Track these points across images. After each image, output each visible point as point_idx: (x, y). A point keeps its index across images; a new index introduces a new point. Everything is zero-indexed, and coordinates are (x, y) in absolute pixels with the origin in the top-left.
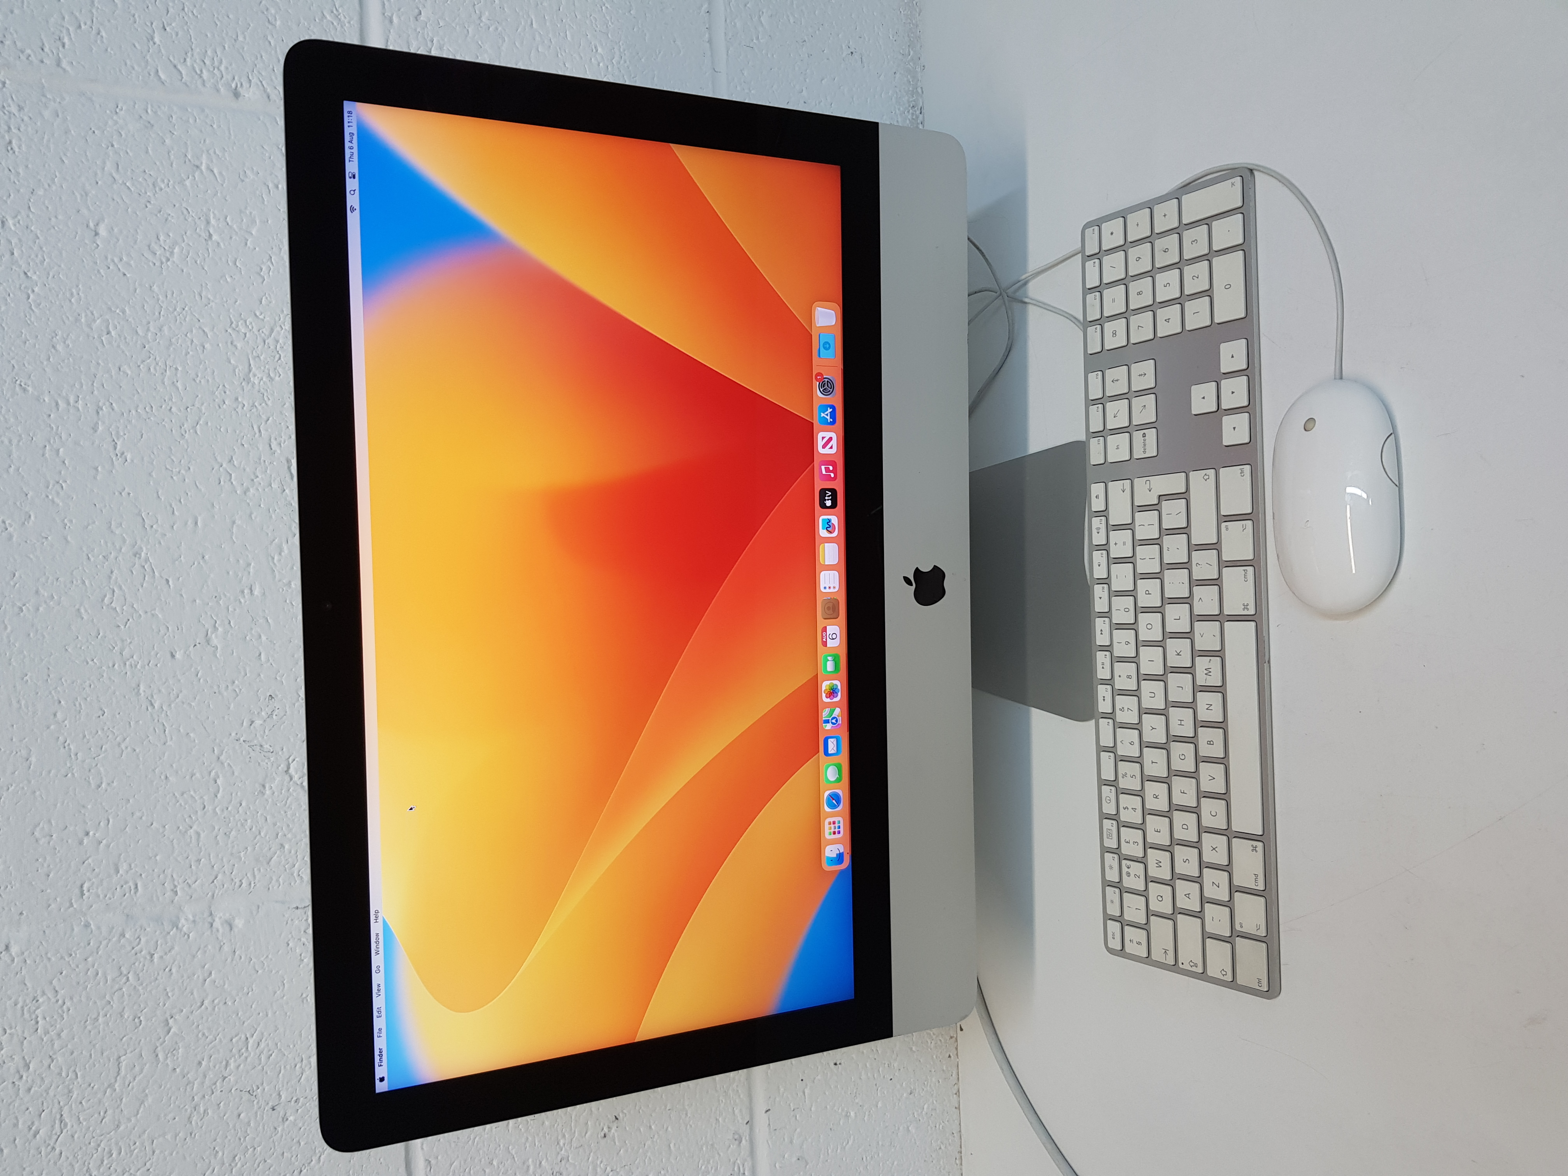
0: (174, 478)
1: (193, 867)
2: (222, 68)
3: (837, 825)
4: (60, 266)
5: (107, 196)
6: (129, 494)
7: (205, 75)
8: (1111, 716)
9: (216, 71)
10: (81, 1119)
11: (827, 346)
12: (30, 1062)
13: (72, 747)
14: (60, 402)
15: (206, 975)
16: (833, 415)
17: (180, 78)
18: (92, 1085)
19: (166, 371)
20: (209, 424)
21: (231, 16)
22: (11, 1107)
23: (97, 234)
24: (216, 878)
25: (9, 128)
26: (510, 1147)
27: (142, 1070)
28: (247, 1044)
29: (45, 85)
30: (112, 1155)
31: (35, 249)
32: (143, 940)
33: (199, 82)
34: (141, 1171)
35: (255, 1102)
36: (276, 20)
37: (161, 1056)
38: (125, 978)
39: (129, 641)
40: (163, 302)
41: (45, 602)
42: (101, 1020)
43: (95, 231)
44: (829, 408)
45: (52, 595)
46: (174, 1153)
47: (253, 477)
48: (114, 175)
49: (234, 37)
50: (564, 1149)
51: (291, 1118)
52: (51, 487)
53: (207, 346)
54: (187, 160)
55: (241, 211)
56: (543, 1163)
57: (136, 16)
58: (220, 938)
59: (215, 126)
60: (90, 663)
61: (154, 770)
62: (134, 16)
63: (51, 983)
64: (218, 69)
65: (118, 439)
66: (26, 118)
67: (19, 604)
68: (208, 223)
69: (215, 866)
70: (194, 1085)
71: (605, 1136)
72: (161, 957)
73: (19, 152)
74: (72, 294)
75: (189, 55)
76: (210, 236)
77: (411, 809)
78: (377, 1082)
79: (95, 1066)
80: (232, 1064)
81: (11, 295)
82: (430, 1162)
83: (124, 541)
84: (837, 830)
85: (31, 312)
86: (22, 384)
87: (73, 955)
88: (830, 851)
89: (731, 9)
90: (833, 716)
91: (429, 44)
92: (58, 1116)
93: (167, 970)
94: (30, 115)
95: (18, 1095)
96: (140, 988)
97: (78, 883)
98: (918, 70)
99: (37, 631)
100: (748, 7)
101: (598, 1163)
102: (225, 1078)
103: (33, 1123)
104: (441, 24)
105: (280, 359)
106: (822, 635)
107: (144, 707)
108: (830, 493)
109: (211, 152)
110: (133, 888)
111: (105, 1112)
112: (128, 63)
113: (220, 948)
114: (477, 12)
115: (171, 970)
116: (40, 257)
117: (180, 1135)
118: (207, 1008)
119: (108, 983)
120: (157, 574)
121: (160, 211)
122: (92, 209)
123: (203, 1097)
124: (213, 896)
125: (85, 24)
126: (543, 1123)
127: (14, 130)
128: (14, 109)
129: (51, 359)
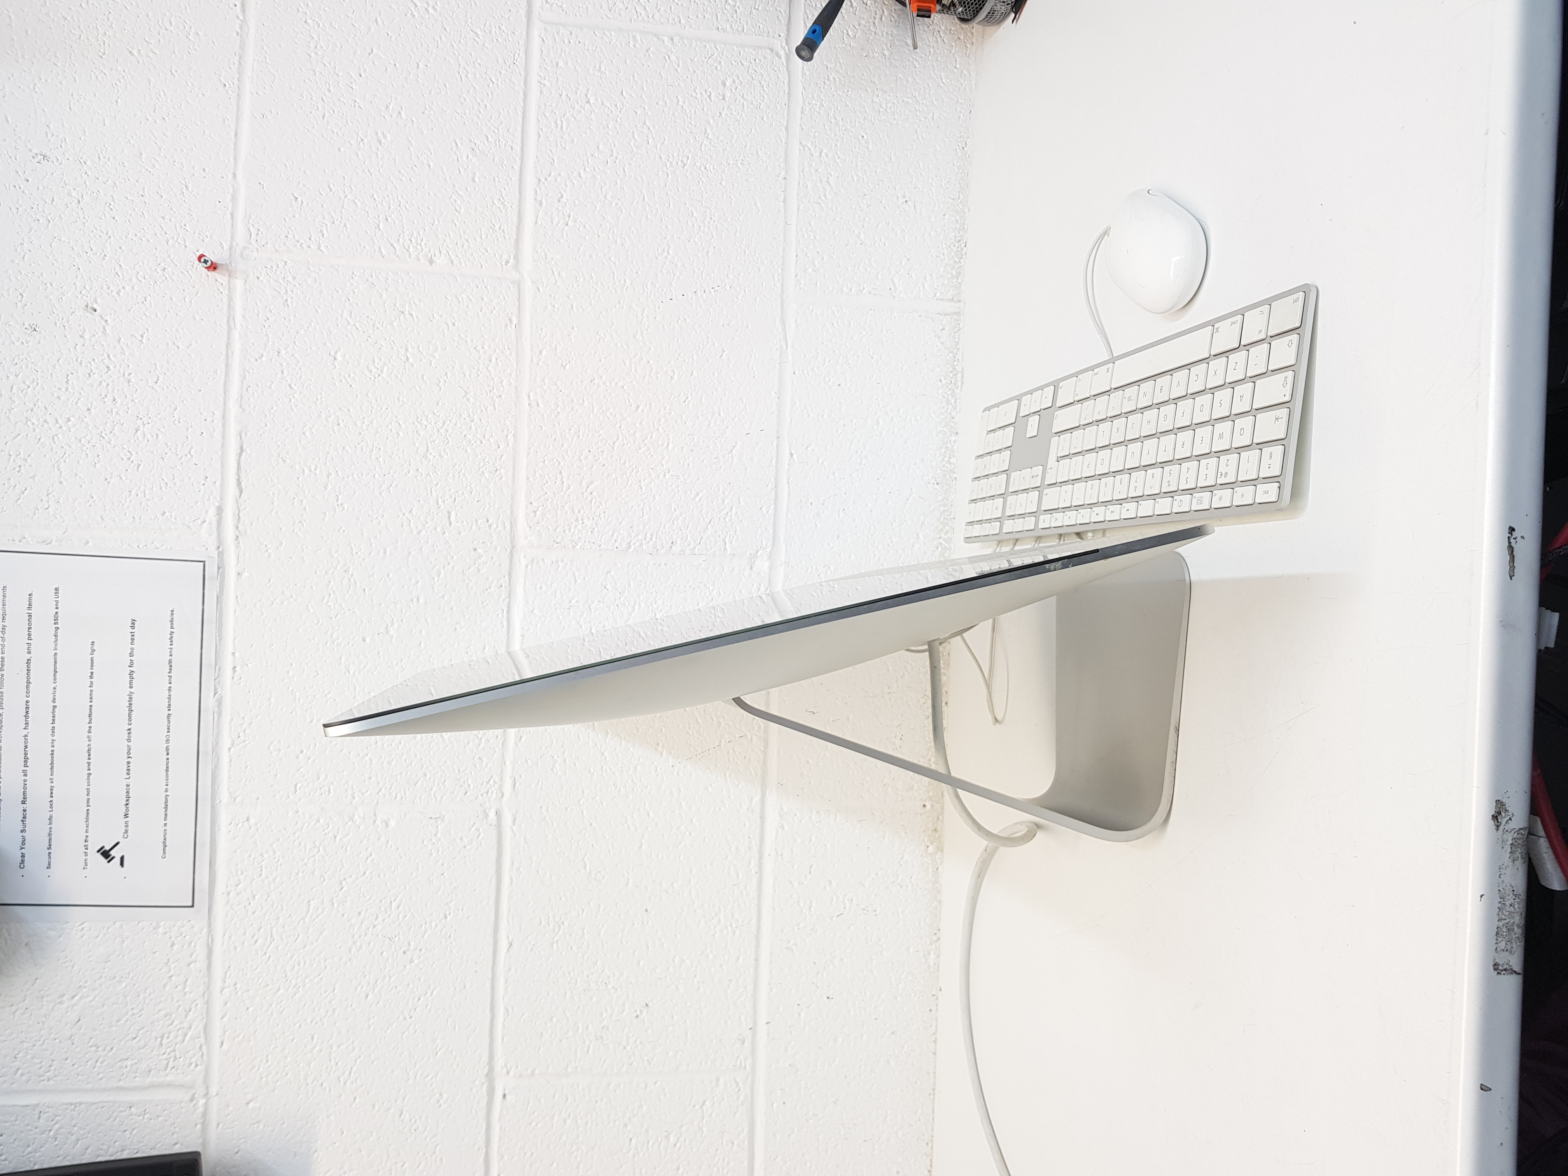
0: (374, 522)
1: (366, 782)
2: (423, 244)
4: (311, 380)
5: (343, 333)
6: (344, 531)
7: (411, 250)
9: (418, 246)
10: (283, 937)
12: (256, 895)
13: (297, 694)
14: (306, 470)
15: (369, 855)
17: (394, 252)
18: (292, 916)
19: (373, 450)
20: (399, 486)
21: (431, 208)
22: (243, 921)
23: (335, 359)
24: (380, 790)
25: (287, 291)
26: (566, 1011)
27: (322, 912)
28: (391, 906)
29: (310, 261)
30: (300, 965)
31: (297, 369)
32: (331, 826)
33: (407, 254)
35: (393, 947)
36: (460, 208)
37: (336, 905)
38: (317, 849)
39: (337, 628)
40: (374, 404)
41: (288, 599)
42: (300, 875)
43: (334, 357)
45: (292, 595)
46: (338, 971)
47: (424, 523)
48: (349, 319)
49: (432, 222)
51: (416, 961)
52: (296, 525)
53: (401, 434)
54: (396, 308)
55: (429, 342)
56: (590, 1027)
57: (369, 213)
58: (379, 832)
59: (415, 284)
60: (312, 640)
63: (272, 846)
64: (420, 245)
65: (340, 494)
66: (297, 285)
67: (272, 600)
68: (407, 350)
69: (381, 783)
70: (355, 927)
71: (637, 1016)
72: (341, 839)
73: (291, 306)
74: (317, 399)
75: (401, 236)
76: (408, 359)
79: (294, 904)
80: (380, 918)
81: (280, 399)
83: (339, 563)
85: (291, 411)
86: (283, 457)
87: (287, 830)
89: (804, 175)
91: (567, 218)
92: (270, 933)
93: (344, 848)
94: (300, 283)
95: (247, 915)
96: (326, 857)
97: (294, 784)
98: (966, 210)
99: (281, 617)
100: (819, 172)
101: (631, 1035)
102: (375, 926)
103: (254, 935)
104: (577, 203)
105: (448, 443)
107: (343, 672)
109: (412, 302)
110: (327, 791)
111: (298, 935)
112: (362, 244)
113: (379, 838)
114: (604, 193)
115: (346, 848)
116: (299, 374)
117: (344, 959)
118: (367, 877)
119: (307, 851)
120: (358, 585)
121: (376, 343)
122: (333, 343)
123: (360, 937)
124: (377, 803)
125: (337, 220)
126: (592, 998)
127: (290, 293)
128: (290, 279)
129: (302, 442)
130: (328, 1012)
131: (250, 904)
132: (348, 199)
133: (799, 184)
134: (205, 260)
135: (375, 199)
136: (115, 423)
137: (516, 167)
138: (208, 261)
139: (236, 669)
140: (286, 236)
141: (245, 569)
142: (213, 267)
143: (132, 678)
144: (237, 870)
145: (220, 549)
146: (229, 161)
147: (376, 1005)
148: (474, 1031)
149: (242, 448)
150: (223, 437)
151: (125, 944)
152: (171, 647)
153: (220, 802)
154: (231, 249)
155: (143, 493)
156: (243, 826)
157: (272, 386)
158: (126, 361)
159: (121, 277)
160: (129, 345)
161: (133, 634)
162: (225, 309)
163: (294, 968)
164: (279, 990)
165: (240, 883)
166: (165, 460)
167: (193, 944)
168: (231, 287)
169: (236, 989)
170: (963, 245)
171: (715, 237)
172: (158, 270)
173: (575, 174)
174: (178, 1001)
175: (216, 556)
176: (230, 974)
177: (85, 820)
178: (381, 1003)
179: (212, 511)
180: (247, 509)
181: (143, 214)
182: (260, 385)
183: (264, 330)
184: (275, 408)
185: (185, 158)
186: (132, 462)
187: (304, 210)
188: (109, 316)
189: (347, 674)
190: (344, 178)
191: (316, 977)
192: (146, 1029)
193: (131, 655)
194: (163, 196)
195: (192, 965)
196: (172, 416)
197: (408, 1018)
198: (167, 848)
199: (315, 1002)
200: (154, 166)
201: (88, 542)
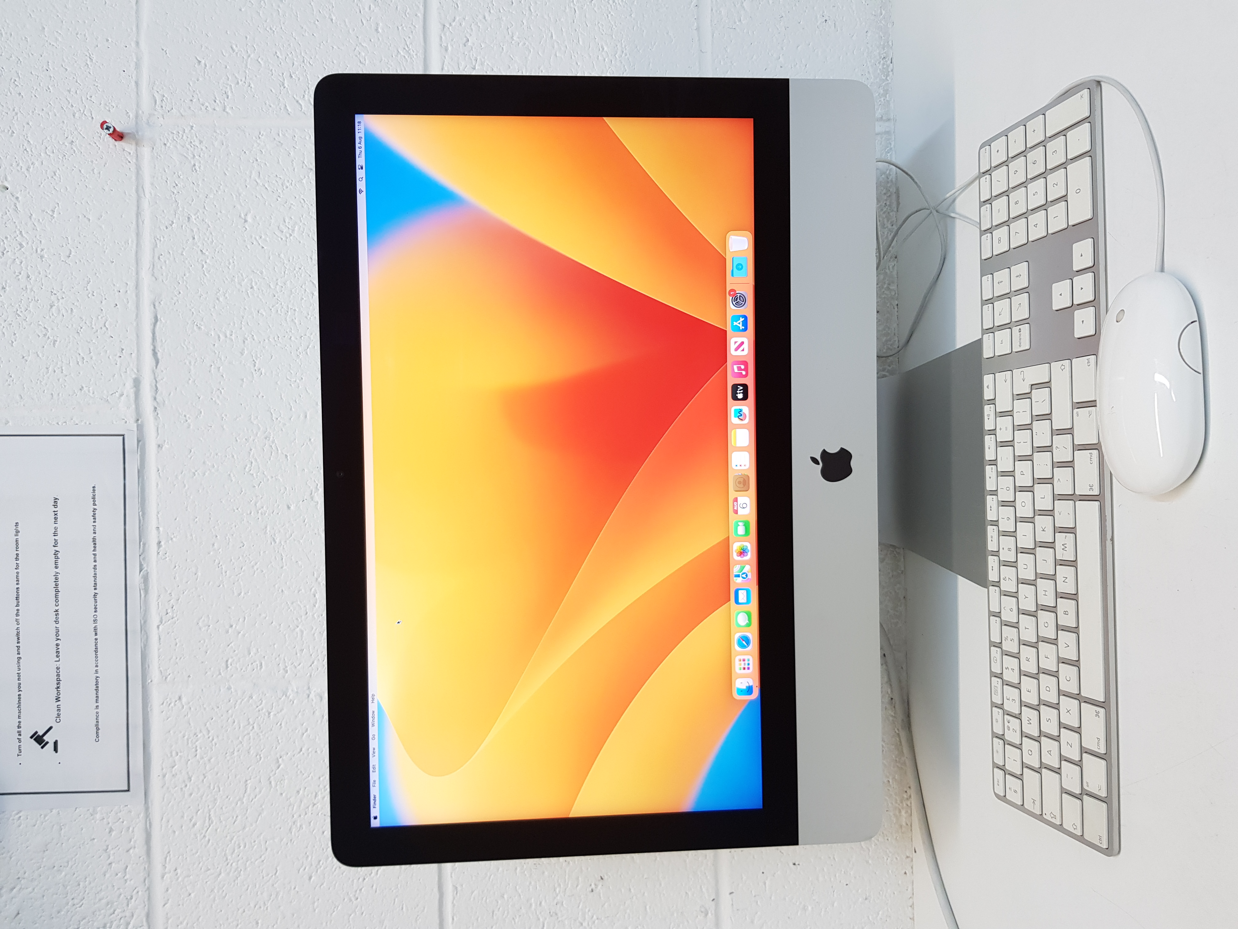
0: (292, 385)
1: (298, 654)
3: (746, 662)
4: (222, 244)
5: (253, 195)
6: (263, 396)
8: (997, 584)
10: (222, 819)
11: (739, 267)
12: (192, 776)
13: (223, 567)
14: (221, 336)
16: (745, 323)
17: (300, 109)
18: (229, 797)
19: (288, 311)
21: (335, 62)
22: (180, 804)
23: (246, 221)
24: (313, 663)
25: (194, 156)
26: (517, 887)
27: (260, 792)
29: (216, 124)
30: (240, 847)
31: (208, 234)
32: (264, 702)
34: (258, 861)
36: (365, 60)
37: (273, 783)
38: (252, 726)
39: (261, 496)
40: (287, 264)
41: (209, 470)
42: (236, 754)
44: (741, 318)
45: (213, 465)
46: (280, 852)
48: (257, 181)
50: (559, 895)
52: (214, 392)
54: (304, 166)
56: (543, 903)
57: (273, 71)
58: (314, 706)
60: (236, 511)
61: (274, 586)
62: (271, 71)
63: (206, 725)
65: (257, 359)
66: (204, 148)
67: (193, 471)
70: (294, 806)
71: (592, 891)
72: (275, 715)
73: (200, 171)
74: (229, 263)
75: (307, 93)
77: (399, 623)
78: (372, 819)
79: (231, 784)
80: (320, 795)
81: (193, 266)
82: (456, 888)
83: (259, 429)
84: (746, 666)
85: (204, 276)
86: (198, 324)
87: (220, 708)
88: (741, 683)
90: (743, 572)
91: (474, 62)
92: (208, 815)
93: (279, 724)
94: (207, 146)
95: (184, 797)
96: (261, 734)
97: (225, 659)
98: (890, 26)
99: (204, 489)
101: (587, 910)
102: (314, 805)
103: (193, 817)
104: (483, 46)
106: (734, 504)
107: (269, 542)
108: (742, 388)
110: (259, 665)
111: (237, 817)
112: (267, 103)
113: (314, 712)
114: (510, 33)
115: (281, 725)
116: (210, 239)
117: (285, 839)
118: (303, 754)
119: (241, 729)
120: (280, 451)
121: (286, 202)
122: (243, 205)
123: (300, 816)
124: (311, 676)
125: (241, 80)
126: (543, 873)
127: (197, 157)
128: (197, 143)
129: (216, 307)
130: (271, 896)
131: (186, 786)
132: (251, 59)
133: (712, 10)
134: (107, 126)
135: (278, 57)
136: (30, 300)
137: (419, 15)
138: (110, 127)
139: (161, 544)
140: (191, 100)
141: (165, 441)
142: (118, 136)
143: (57, 558)
144: (171, 753)
145: (139, 422)
146: (132, 29)
147: (320, 886)
148: (423, 911)
149: (156, 319)
150: (138, 307)
151: (63, 831)
152: (94, 524)
153: (151, 681)
154: (137, 117)
155: (60, 369)
156: (175, 705)
157: (184, 253)
158: (38, 237)
159: (30, 152)
160: (41, 220)
161: (56, 513)
162: (134, 178)
163: (234, 851)
164: (220, 874)
165: (175, 765)
166: (81, 334)
167: (131, 829)
168: (139, 154)
169: (177, 874)
170: (889, 62)
171: (627, 70)
172: (66, 144)
173: (481, 17)
174: (119, 889)
175: (135, 429)
176: (170, 860)
177: (17, 705)
178: (325, 885)
179: (129, 384)
180: (164, 380)
181: (49, 89)
182: (171, 253)
183: (173, 196)
184: (187, 275)
185: (88, 30)
186: (49, 338)
187: (208, 73)
188: (20, 193)
189: (273, 543)
190: (246, 38)
191: (257, 860)
192: (87, 919)
193: (55, 534)
194: (68, 69)
195: (131, 851)
196: (85, 289)
197: (353, 899)
198: (100, 731)
199: (257, 886)
200: (57, 39)
201: (8, 422)
